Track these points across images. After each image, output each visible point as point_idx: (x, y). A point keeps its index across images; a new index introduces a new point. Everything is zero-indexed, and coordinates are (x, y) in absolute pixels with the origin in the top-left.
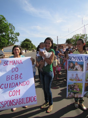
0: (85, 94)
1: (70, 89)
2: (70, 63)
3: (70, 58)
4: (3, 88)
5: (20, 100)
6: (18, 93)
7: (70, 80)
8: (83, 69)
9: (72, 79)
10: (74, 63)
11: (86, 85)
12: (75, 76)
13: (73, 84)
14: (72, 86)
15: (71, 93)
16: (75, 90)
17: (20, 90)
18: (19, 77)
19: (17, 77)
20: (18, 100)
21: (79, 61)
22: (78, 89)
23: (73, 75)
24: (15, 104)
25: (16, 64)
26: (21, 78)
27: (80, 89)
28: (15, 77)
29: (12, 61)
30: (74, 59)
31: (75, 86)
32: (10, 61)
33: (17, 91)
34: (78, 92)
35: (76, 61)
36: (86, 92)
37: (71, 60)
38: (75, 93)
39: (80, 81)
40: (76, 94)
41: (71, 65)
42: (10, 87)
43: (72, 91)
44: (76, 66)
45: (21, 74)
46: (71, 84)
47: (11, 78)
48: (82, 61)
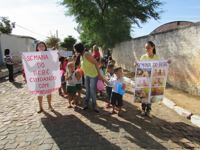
0: (151, 98)
1: (137, 94)
2: (138, 70)
3: (139, 65)
4: (32, 81)
5: (49, 90)
6: (47, 86)
7: (137, 86)
8: (150, 75)
9: (139, 85)
10: (142, 70)
11: (153, 90)
12: (142, 82)
13: (140, 89)
14: (139, 92)
15: (138, 98)
16: (141, 95)
17: (48, 84)
18: (46, 72)
19: (44, 73)
20: (48, 91)
21: (147, 68)
22: (145, 94)
23: (140, 81)
24: (45, 93)
25: (41, 59)
26: (48, 73)
27: (147, 94)
28: (42, 73)
29: (37, 56)
30: (143, 66)
31: (141, 91)
32: (34, 56)
33: (45, 84)
34: (144, 96)
35: (145, 68)
36: (152, 97)
37: (140, 67)
38: (141, 98)
39: (147, 86)
40: (143, 99)
41: (140, 72)
42: (39, 81)
43: (138, 96)
44: (144, 73)
45: (48, 70)
46: (138, 90)
47: (38, 73)
48: (150, 67)
